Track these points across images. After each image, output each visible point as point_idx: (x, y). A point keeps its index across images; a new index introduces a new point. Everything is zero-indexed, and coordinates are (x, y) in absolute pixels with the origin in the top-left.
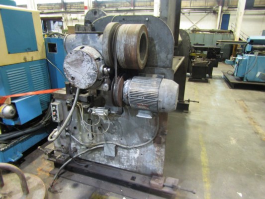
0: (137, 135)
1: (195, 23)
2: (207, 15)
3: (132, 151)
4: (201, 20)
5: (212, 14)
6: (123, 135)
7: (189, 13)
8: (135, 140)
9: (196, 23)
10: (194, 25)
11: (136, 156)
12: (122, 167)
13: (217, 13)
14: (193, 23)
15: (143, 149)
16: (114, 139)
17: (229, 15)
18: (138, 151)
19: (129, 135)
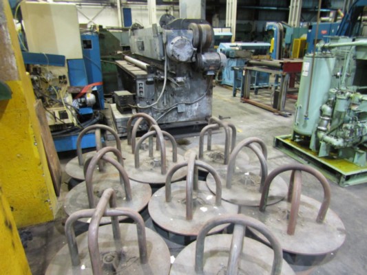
0: (196, 93)
1: (91, 18)
2: (104, 8)
3: (194, 105)
4: (97, 15)
5: (110, 7)
6: (188, 95)
7: (80, 5)
8: (195, 97)
9: (93, 19)
10: (91, 22)
11: (196, 108)
12: (187, 119)
13: (116, 7)
14: (88, 19)
15: (201, 101)
16: (182, 100)
17: (130, 10)
18: (197, 104)
19: (192, 95)
